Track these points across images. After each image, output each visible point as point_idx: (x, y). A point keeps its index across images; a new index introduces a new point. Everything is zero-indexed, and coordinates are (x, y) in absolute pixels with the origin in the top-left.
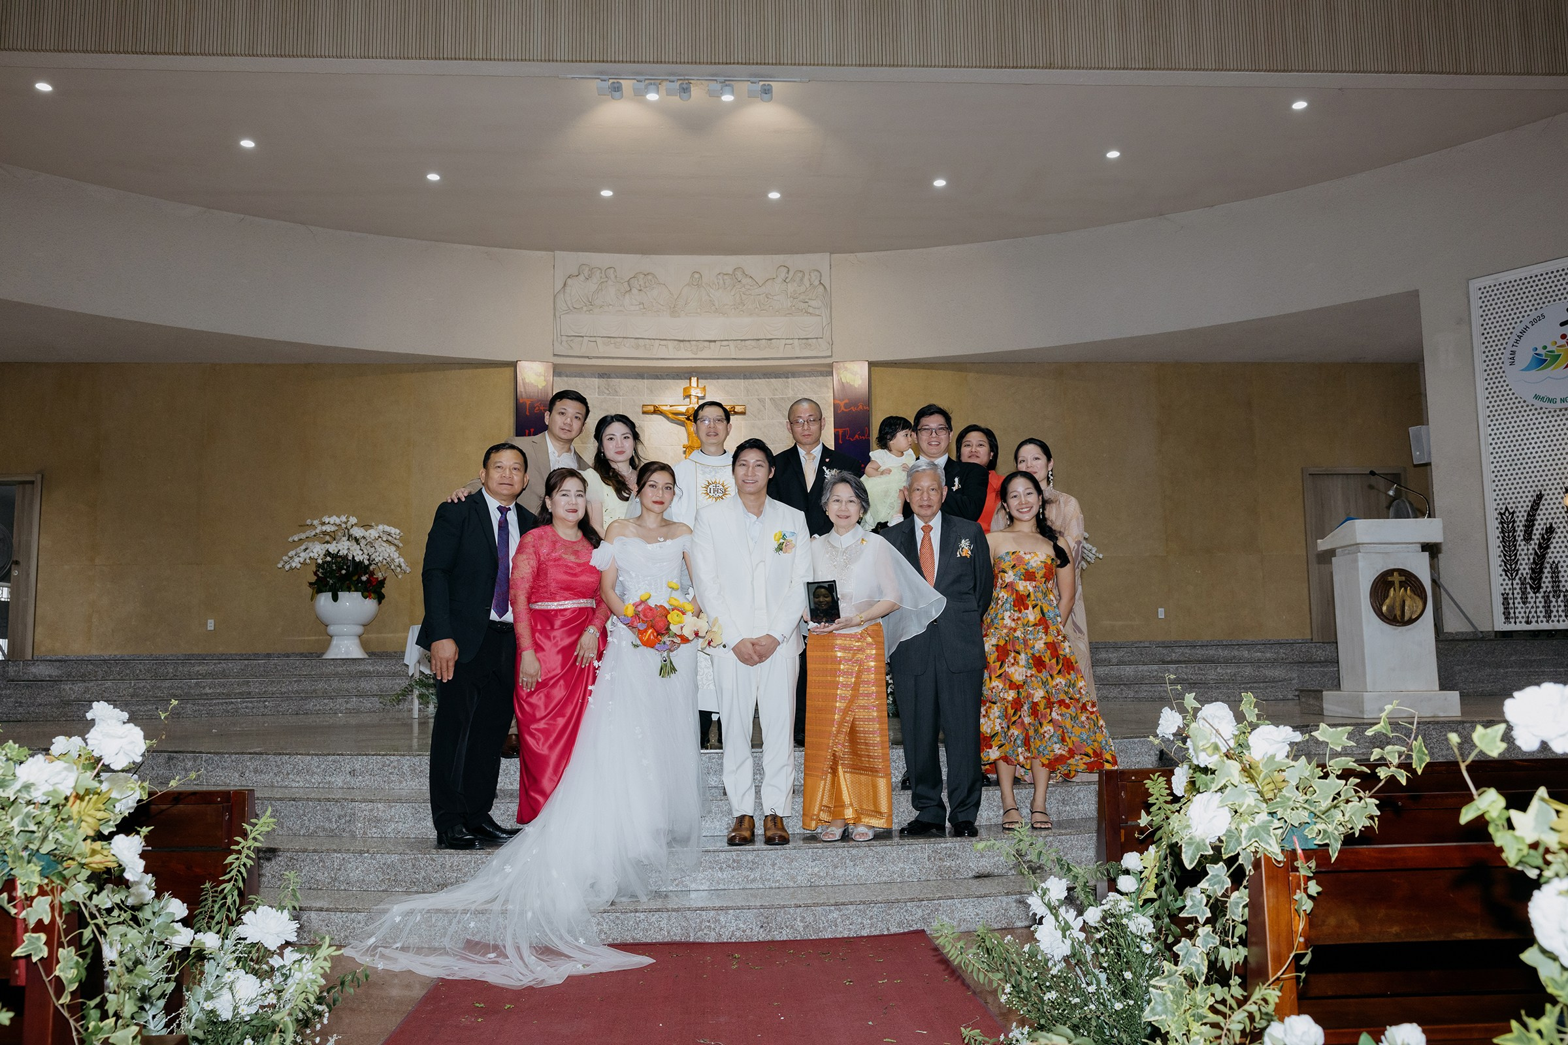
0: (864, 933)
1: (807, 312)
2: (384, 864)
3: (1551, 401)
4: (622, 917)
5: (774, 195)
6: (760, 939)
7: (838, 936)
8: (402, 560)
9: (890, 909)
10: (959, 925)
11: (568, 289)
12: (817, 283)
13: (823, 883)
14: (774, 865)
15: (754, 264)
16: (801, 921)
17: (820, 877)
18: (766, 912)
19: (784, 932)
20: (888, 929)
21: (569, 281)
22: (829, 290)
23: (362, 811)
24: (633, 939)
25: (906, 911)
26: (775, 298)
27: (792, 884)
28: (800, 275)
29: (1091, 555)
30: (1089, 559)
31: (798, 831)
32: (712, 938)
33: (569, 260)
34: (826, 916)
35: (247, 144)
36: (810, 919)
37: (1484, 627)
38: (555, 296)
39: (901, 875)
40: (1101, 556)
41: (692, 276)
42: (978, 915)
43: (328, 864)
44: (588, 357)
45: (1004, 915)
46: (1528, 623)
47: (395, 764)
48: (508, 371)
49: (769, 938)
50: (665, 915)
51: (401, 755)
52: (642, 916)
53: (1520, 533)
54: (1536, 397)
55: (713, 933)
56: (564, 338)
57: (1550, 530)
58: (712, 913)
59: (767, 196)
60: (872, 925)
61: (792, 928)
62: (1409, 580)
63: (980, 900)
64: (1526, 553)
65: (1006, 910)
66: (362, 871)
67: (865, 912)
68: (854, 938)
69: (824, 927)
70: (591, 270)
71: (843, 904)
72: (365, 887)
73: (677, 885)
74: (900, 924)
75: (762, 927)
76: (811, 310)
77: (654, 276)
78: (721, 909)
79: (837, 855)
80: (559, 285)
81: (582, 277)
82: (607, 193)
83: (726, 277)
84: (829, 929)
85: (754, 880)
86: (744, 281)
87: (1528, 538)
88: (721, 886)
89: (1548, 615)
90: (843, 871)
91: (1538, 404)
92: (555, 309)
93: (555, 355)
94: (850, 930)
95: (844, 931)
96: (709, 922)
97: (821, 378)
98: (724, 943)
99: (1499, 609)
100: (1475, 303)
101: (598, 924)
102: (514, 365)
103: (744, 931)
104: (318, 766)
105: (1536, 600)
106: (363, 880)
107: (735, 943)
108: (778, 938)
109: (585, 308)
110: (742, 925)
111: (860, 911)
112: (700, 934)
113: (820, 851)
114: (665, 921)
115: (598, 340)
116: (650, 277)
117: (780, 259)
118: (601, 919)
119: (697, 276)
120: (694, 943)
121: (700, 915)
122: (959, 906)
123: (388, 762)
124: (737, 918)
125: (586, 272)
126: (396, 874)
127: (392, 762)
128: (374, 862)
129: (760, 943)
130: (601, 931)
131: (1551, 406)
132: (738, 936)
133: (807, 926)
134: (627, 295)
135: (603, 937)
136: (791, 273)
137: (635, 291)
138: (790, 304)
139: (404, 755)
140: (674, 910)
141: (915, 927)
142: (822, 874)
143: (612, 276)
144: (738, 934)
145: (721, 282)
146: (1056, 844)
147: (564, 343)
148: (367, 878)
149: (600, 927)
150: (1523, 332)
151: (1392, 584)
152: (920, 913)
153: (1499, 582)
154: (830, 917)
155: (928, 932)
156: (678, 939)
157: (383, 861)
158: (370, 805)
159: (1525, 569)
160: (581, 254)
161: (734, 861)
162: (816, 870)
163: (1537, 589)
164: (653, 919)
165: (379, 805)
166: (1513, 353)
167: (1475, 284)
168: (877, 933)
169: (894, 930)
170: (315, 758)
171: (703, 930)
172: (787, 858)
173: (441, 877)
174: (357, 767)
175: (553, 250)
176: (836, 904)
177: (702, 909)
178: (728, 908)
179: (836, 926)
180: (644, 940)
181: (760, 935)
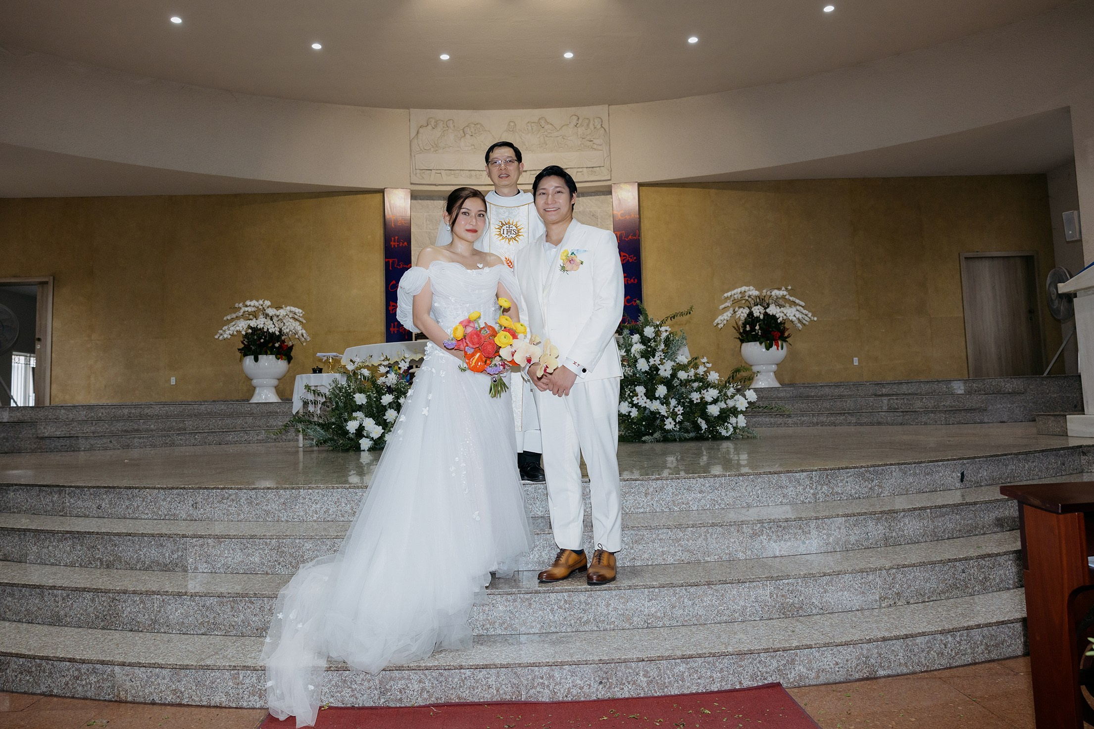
0: (715, 688)
1: (592, 148)
2: (203, 606)
4: (446, 673)
5: (569, 55)
6: (600, 696)
7: (686, 692)
8: (304, 331)
9: (741, 660)
10: (818, 677)
11: (420, 135)
12: (599, 126)
13: (661, 624)
14: (608, 605)
15: (553, 115)
16: (645, 676)
17: (657, 618)
18: (605, 667)
19: (626, 689)
20: (740, 683)
21: (421, 130)
22: (607, 131)
23: (193, 547)
24: (459, 698)
25: (759, 662)
26: (569, 138)
27: (627, 626)
28: (587, 121)
29: (807, 318)
30: (804, 322)
31: (628, 564)
32: (545, 697)
33: (419, 115)
34: (671, 670)
35: (176, 20)
36: (654, 673)
38: (411, 141)
39: (743, 614)
40: (815, 319)
41: (509, 124)
42: (837, 664)
43: (149, 605)
44: (435, 185)
45: (865, 663)
47: (233, 497)
48: (378, 196)
49: (609, 695)
50: (493, 671)
51: (238, 489)
52: (468, 672)
55: (547, 691)
56: (418, 171)
58: (545, 669)
59: (563, 56)
60: (723, 678)
61: (634, 683)
63: (838, 648)
65: (866, 657)
66: (182, 614)
67: (714, 664)
68: (703, 693)
69: (670, 682)
70: (436, 122)
71: (691, 657)
72: (184, 630)
73: (505, 629)
74: (753, 677)
75: (601, 683)
76: (595, 146)
77: (482, 125)
78: (555, 664)
79: (675, 594)
80: (413, 133)
81: (430, 127)
82: (445, 57)
83: (533, 125)
84: (676, 684)
85: (587, 622)
86: (547, 127)
88: (553, 629)
90: (681, 611)
92: (411, 150)
93: (411, 184)
94: (698, 684)
95: (691, 687)
96: (542, 678)
97: (603, 197)
98: (559, 703)
101: (420, 682)
102: (382, 191)
103: (582, 688)
104: (164, 500)
106: (183, 623)
107: (571, 702)
108: (619, 695)
109: (432, 149)
110: (578, 682)
111: (709, 663)
112: (532, 692)
113: (657, 590)
114: (494, 678)
115: (443, 172)
116: (478, 126)
117: (572, 110)
118: (423, 676)
119: (512, 124)
120: (526, 704)
121: (532, 671)
122: (817, 655)
123: (226, 495)
124: (573, 674)
125: (433, 123)
126: (215, 617)
127: (230, 495)
128: (193, 604)
129: (599, 702)
130: (423, 689)
132: (576, 694)
133: (651, 682)
134: (463, 140)
135: (425, 695)
136: (580, 120)
137: (468, 136)
138: (580, 143)
139: (240, 489)
140: (502, 666)
141: (770, 680)
142: (659, 614)
143: (452, 126)
144: (574, 691)
145: (530, 128)
146: (899, 576)
147: (418, 175)
148: (186, 621)
149: (421, 685)
152: (775, 664)
154: (676, 671)
155: (785, 685)
156: (508, 697)
157: (201, 604)
158: (201, 541)
160: (429, 110)
161: (566, 601)
162: (653, 610)
164: (481, 676)
165: (209, 541)
168: (729, 687)
169: (747, 683)
170: (162, 491)
171: (535, 688)
172: (623, 597)
173: (260, 620)
174: (199, 500)
175: (408, 108)
176: (683, 657)
177: (534, 665)
178: (562, 664)
179: (683, 680)
180: (470, 699)
181: (599, 693)
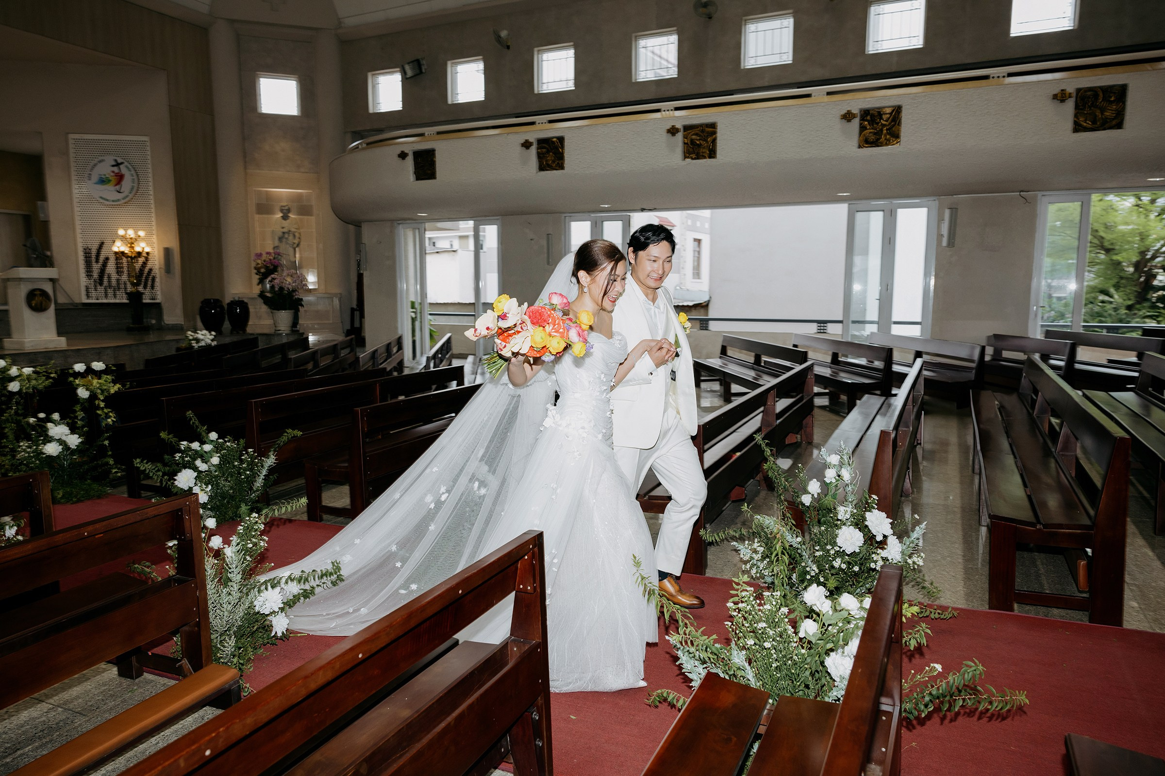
3: (107, 200)
37: (77, 301)
46: (97, 299)
53: (93, 259)
54: (101, 197)
57: (107, 259)
62: (44, 293)
64: (96, 268)
87: (97, 261)
89: (106, 296)
91: (102, 201)
99: (83, 293)
100: (71, 146)
105: (101, 289)
131: (107, 203)
150: (95, 165)
151: (35, 295)
153: (84, 280)
159: (96, 275)
163: (101, 284)
166: (90, 174)
167: (71, 136)
